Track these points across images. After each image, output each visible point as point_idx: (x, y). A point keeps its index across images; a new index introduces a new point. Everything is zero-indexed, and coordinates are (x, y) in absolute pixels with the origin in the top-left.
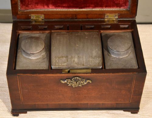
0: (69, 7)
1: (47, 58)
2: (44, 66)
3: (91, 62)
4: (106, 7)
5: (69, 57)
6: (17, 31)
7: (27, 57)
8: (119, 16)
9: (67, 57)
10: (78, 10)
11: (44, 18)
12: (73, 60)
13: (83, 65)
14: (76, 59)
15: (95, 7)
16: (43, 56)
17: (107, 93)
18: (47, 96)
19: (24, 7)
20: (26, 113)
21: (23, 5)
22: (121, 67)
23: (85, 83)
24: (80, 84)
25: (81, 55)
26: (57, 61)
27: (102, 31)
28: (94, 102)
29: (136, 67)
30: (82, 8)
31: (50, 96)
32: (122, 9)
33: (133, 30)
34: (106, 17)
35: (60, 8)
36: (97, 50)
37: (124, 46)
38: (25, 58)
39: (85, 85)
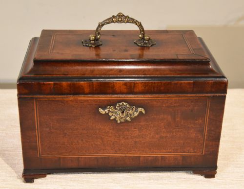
17: (168, 135)
18: (78, 142)
20: (44, 176)
24: (128, 116)
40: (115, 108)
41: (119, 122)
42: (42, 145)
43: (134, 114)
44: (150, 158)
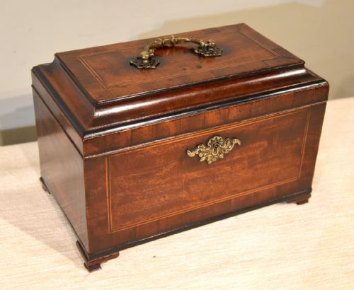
18: (159, 201)
20: (117, 256)
23: (230, 146)
24: (221, 153)
28: (240, 194)
39: (231, 151)
40: (207, 146)
41: (210, 162)
42: (114, 216)
43: (228, 148)
44: (242, 199)
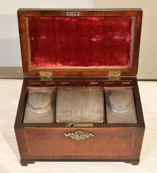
0: (75, 65)
1: (53, 113)
2: (49, 120)
3: (94, 117)
4: (109, 65)
5: (72, 112)
6: (27, 87)
7: (34, 111)
8: (121, 74)
9: (71, 111)
10: (83, 68)
11: (52, 75)
12: (76, 114)
13: (86, 119)
14: (79, 114)
15: (100, 65)
16: (49, 110)
17: (109, 146)
18: (52, 148)
19: (34, 65)
20: (33, 163)
21: (34, 63)
22: (121, 121)
23: (87, 136)
25: (84, 110)
26: (62, 115)
27: (105, 88)
28: (96, 154)
29: (136, 122)
30: (87, 66)
31: (55, 148)
32: (124, 67)
33: (134, 87)
34: (109, 75)
35: (67, 66)
36: (99, 105)
37: (124, 102)
38: (33, 112)
39: (88, 138)
40: (75, 134)
41: (77, 140)
42: (30, 149)
